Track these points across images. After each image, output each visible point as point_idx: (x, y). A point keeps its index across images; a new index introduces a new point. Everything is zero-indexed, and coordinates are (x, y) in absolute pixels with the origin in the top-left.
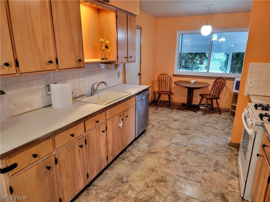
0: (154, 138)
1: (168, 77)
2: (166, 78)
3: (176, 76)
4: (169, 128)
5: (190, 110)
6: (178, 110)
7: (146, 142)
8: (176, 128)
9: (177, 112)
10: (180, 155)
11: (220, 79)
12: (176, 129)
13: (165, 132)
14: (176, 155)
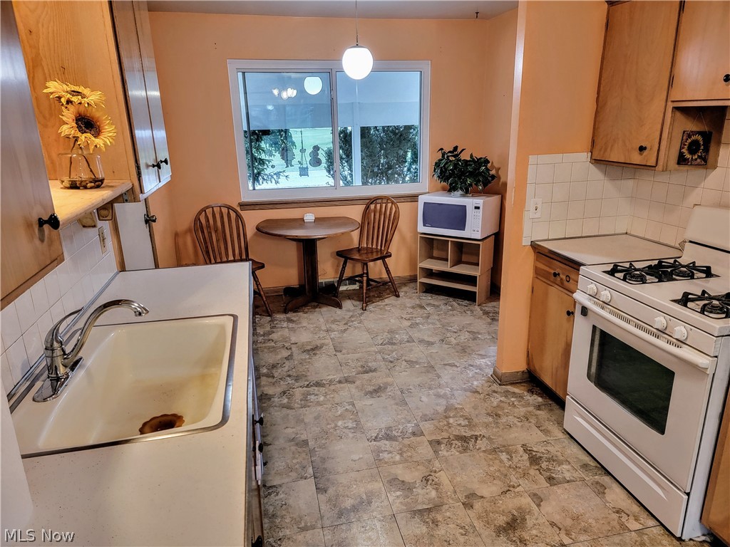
0: (305, 443)
1: (229, 212)
2: (222, 217)
3: (248, 207)
4: (318, 384)
5: (320, 303)
6: (285, 312)
7: (294, 475)
8: (337, 377)
9: (290, 320)
10: (432, 474)
11: (380, 201)
12: (340, 382)
13: (319, 404)
14: (424, 482)
